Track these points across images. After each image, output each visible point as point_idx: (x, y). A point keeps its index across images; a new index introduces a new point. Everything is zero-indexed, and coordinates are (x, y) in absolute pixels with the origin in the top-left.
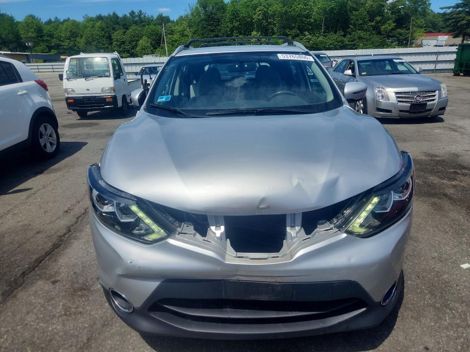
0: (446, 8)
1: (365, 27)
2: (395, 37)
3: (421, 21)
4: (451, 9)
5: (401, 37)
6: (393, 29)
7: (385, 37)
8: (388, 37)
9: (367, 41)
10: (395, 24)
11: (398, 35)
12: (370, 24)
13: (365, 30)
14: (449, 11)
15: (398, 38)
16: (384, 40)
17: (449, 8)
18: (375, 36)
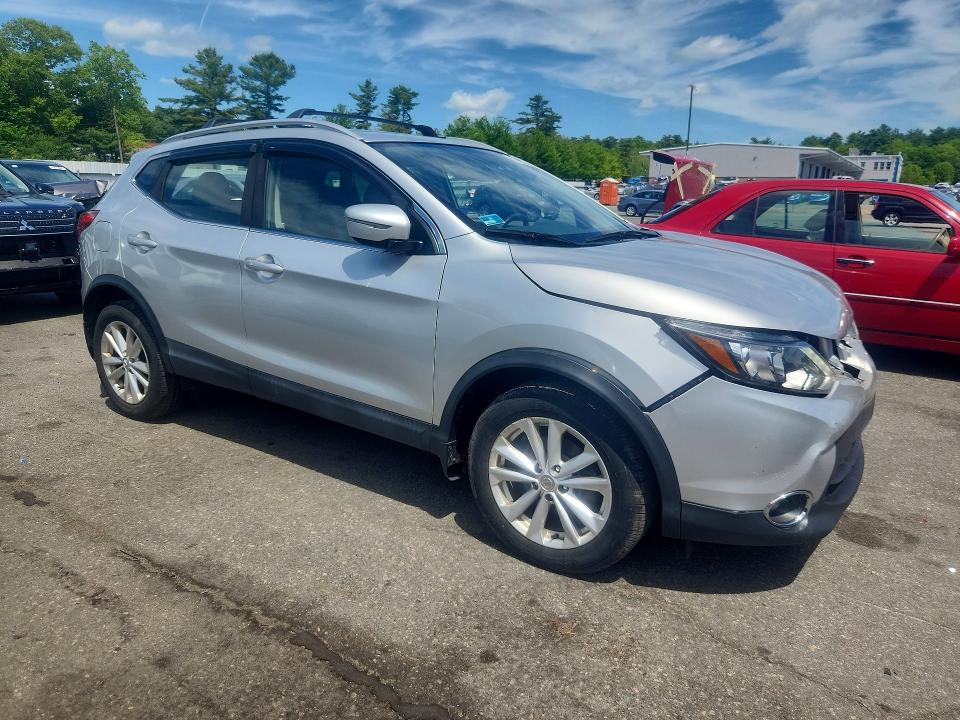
0: (170, 100)
1: (14, 115)
2: (88, 142)
3: (133, 118)
4: (180, 104)
5: (101, 145)
6: (78, 127)
7: (65, 141)
8: (74, 141)
9: (25, 144)
10: (81, 117)
11: (93, 140)
12: (22, 109)
13: (14, 122)
14: (177, 107)
15: (95, 145)
16: (66, 147)
17: (176, 101)
18: (42, 137)
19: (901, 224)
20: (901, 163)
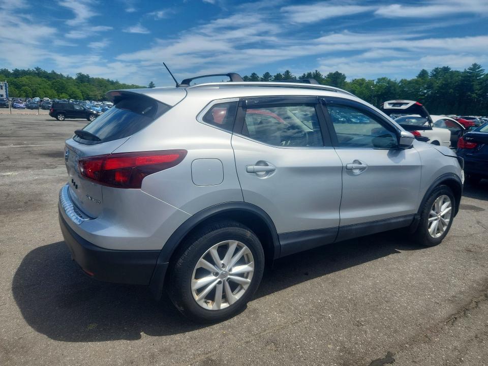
19: (66, 119)
20: (7, 86)
